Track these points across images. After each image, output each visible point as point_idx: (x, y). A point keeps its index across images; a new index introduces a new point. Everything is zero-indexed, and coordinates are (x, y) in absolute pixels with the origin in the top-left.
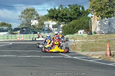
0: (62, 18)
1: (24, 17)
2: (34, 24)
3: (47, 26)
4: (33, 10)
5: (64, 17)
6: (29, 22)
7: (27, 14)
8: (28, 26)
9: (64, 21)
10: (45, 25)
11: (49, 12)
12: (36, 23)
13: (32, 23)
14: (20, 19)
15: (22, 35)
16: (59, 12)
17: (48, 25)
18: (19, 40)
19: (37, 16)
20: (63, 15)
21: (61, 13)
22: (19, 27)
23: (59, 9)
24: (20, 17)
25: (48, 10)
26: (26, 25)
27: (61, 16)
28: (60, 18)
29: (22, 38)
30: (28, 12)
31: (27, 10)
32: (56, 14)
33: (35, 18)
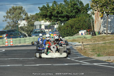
0: (57, 17)
1: (10, 18)
2: (23, 25)
3: (38, 27)
4: (21, 8)
5: (59, 15)
6: (16, 23)
7: (13, 13)
8: (15, 28)
9: (59, 20)
10: (35, 26)
11: (41, 9)
12: (24, 25)
13: (20, 24)
14: (6, 20)
15: (11, 40)
16: (54, 9)
17: (40, 26)
18: (8, 45)
19: (25, 15)
20: (58, 13)
21: (56, 11)
22: (4, 29)
23: (53, 5)
24: (5, 17)
25: (39, 8)
26: (13, 27)
27: (56, 15)
28: (55, 16)
29: (12, 43)
30: (15, 11)
31: (14, 8)
32: (50, 12)
33: (24, 18)
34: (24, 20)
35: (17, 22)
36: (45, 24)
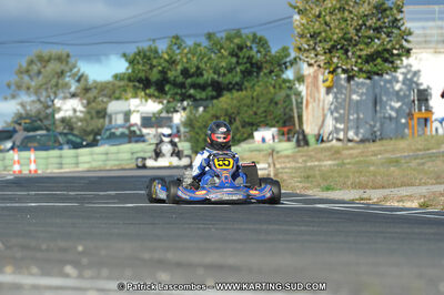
0: (182, 86)
1: (28, 89)
2: (70, 113)
4: (64, 57)
5: (189, 80)
6: (48, 107)
7: (39, 73)
9: (190, 96)
10: (110, 117)
11: (132, 61)
12: (75, 111)
13: (59, 109)
16: (173, 62)
17: (127, 115)
19: (79, 81)
20: (185, 73)
21: (179, 67)
23: (170, 48)
24: (12, 87)
25: (125, 55)
27: (181, 79)
28: (175, 84)
29: (32, 167)
30: (45, 67)
31: (40, 58)
32: (160, 72)
33: (73, 89)
34: (73, 95)
35: (50, 103)
36: (142, 109)
